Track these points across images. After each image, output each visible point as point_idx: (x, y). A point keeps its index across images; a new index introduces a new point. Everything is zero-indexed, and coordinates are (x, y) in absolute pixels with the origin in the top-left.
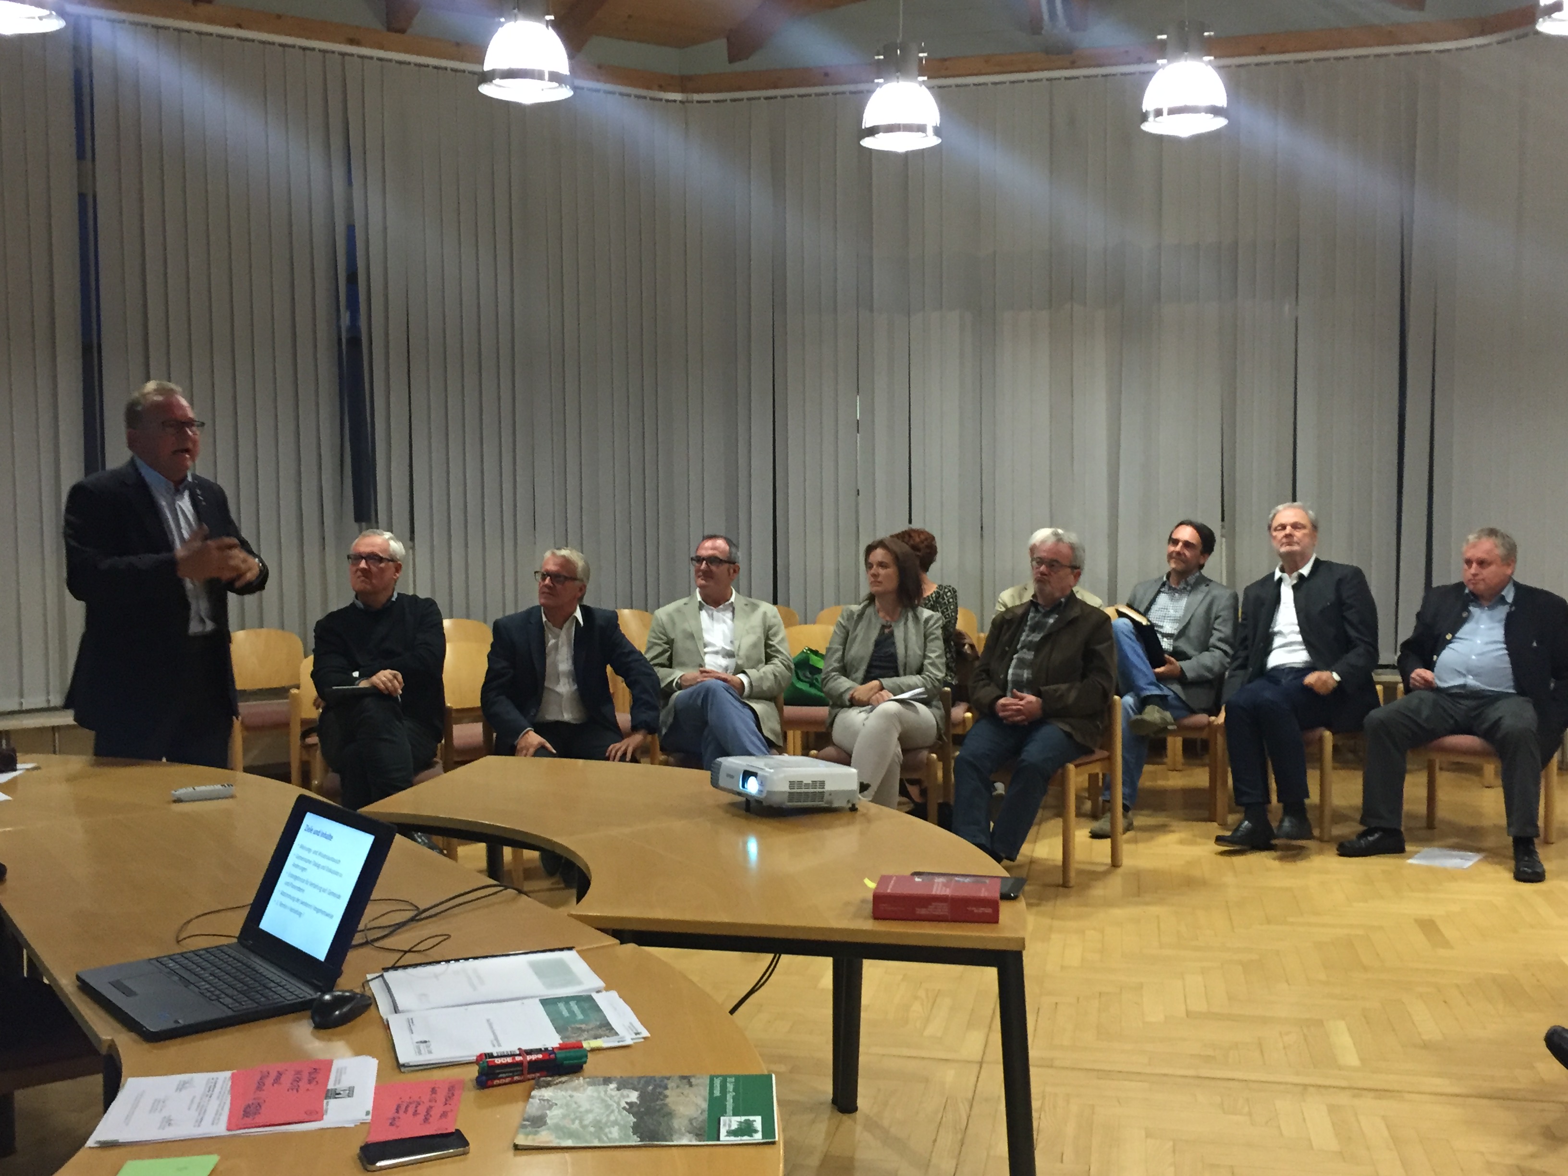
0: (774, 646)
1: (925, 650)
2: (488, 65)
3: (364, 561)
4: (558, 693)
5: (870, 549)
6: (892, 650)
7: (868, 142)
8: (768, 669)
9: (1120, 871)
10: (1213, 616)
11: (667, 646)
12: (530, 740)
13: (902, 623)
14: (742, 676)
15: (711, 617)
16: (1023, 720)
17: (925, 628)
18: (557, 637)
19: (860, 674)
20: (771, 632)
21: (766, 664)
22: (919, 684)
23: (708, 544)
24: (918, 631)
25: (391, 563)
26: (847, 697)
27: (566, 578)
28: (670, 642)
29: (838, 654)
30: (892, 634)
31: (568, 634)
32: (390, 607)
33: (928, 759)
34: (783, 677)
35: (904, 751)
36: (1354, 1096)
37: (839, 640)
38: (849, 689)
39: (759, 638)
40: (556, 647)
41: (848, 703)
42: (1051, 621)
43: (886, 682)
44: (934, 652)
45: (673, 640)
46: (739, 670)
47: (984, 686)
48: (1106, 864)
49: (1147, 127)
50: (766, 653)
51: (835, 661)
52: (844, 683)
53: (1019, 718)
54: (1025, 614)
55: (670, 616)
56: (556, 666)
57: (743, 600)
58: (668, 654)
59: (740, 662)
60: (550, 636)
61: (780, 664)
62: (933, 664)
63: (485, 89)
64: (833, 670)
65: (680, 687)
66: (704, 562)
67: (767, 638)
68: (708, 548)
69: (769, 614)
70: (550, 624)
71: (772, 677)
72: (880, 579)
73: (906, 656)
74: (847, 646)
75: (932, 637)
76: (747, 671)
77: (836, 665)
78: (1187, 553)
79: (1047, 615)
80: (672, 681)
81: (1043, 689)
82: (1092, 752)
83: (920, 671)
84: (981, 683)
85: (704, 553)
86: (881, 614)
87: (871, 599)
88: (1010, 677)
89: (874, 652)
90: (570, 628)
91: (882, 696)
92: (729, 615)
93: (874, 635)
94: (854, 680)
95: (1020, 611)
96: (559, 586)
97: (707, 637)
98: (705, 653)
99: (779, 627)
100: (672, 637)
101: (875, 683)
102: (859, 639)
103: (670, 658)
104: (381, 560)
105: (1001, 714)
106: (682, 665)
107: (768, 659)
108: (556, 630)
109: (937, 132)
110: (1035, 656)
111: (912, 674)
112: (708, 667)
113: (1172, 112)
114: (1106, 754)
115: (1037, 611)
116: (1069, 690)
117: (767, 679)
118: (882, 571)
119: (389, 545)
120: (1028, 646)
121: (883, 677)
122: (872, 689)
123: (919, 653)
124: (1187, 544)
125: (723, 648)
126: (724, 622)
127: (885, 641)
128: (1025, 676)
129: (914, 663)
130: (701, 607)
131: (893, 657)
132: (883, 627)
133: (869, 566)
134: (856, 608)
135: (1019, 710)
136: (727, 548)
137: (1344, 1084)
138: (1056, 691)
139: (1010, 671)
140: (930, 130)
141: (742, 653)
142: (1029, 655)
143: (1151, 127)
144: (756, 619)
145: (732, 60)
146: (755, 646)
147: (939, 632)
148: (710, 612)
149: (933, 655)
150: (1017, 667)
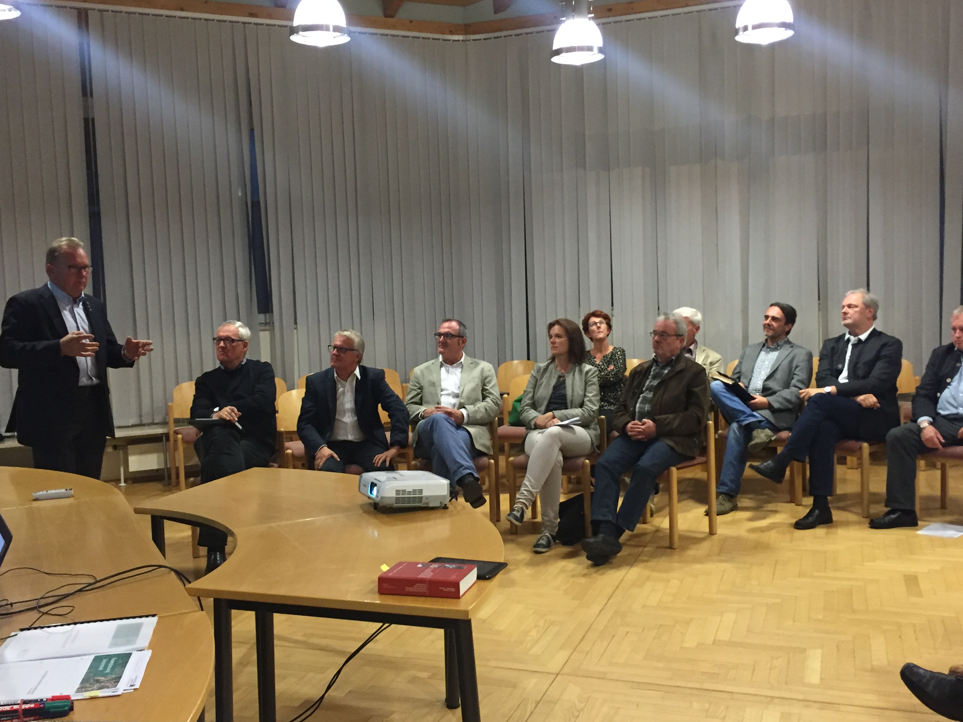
0: (487, 390)
1: (585, 392)
2: (296, 23)
3: (222, 342)
4: (345, 423)
5: (551, 326)
6: (563, 391)
7: (556, 59)
8: (481, 405)
9: (715, 537)
10: (794, 365)
11: (419, 391)
12: (323, 452)
13: (572, 374)
14: (463, 411)
15: (448, 371)
16: (642, 439)
17: (586, 377)
18: (344, 387)
19: (543, 408)
20: (486, 381)
21: (482, 401)
22: (580, 414)
23: (446, 324)
24: (581, 378)
25: (240, 342)
26: (533, 423)
27: (346, 350)
28: (421, 388)
29: (531, 395)
30: (564, 382)
31: (351, 384)
32: (241, 368)
33: (583, 463)
34: (492, 410)
35: (564, 458)
36: (806, 706)
37: (531, 386)
38: (535, 418)
39: (477, 385)
40: (343, 393)
41: (533, 427)
42: (666, 371)
43: (557, 413)
44: (591, 392)
45: (423, 386)
46: (462, 406)
47: (622, 415)
48: (705, 533)
49: (738, 38)
50: (482, 394)
51: (529, 399)
52: (532, 413)
53: (640, 437)
54: (650, 367)
55: (422, 372)
56: (343, 404)
57: (470, 360)
58: (420, 396)
59: (462, 401)
60: (339, 386)
61: (491, 402)
62: (590, 401)
63: (294, 38)
64: (527, 405)
65: (423, 417)
66: (442, 336)
67: (484, 384)
68: (445, 327)
69: (486, 369)
70: (339, 378)
71: (483, 410)
72: (555, 345)
73: (573, 396)
74: (536, 389)
75: (589, 383)
76: (466, 406)
77: (528, 402)
78: (774, 324)
79: (664, 368)
80: (419, 413)
81: (656, 417)
82: (693, 458)
83: (581, 405)
84: (620, 414)
85: (442, 330)
86: (559, 368)
87: (553, 359)
88: (637, 410)
89: (553, 393)
90: (353, 380)
91: (553, 422)
92: (459, 370)
93: (553, 382)
94: (539, 412)
95: (646, 366)
96: (342, 355)
97: (444, 385)
98: (442, 395)
99: (493, 377)
100: (422, 384)
101: (550, 414)
102: (543, 385)
103: (421, 399)
104: (233, 341)
105: (629, 433)
106: (428, 403)
107: (484, 398)
108: (343, 382)
109: (601, 50)
110: (654, 395)
111: (576, 408)
112: (442, 405)
113: (755, 27)
114: (703, 459)
115: (657, 365)
116: (674, 418)
117: (480, 411)
118: (558, 340)
119: (238, 331)
120: (650, 389)
121: (556, 409)
122: (547, 418)
123: (581, 393)
124: (774, 319)
125: (452, 392)
126: (456, 374)
127: (560, 385)
128: (646, 409)
129: (577, 401)
130: (442, 366)
131: (564, 396)
132: (560, 377)
133: (551, 337)
134: (543, 365)
135: (640, 432)
136: (458, 327)
137: (801, 697)
138: (665, 419)
139: (638, 405)
140: (596, 50)
141: (464, 395)
142: (650, 395)
143: (741, 38)
144: (476, 372)
145: (495, 13)
146: (474, 390)
147: (595, 380)
148: (447, 368)
149: (590, 395)
150: (642, 403)
